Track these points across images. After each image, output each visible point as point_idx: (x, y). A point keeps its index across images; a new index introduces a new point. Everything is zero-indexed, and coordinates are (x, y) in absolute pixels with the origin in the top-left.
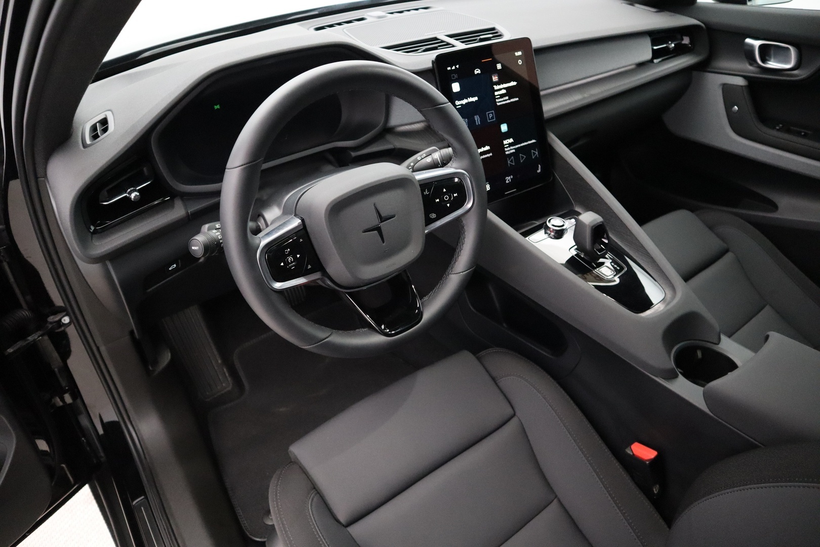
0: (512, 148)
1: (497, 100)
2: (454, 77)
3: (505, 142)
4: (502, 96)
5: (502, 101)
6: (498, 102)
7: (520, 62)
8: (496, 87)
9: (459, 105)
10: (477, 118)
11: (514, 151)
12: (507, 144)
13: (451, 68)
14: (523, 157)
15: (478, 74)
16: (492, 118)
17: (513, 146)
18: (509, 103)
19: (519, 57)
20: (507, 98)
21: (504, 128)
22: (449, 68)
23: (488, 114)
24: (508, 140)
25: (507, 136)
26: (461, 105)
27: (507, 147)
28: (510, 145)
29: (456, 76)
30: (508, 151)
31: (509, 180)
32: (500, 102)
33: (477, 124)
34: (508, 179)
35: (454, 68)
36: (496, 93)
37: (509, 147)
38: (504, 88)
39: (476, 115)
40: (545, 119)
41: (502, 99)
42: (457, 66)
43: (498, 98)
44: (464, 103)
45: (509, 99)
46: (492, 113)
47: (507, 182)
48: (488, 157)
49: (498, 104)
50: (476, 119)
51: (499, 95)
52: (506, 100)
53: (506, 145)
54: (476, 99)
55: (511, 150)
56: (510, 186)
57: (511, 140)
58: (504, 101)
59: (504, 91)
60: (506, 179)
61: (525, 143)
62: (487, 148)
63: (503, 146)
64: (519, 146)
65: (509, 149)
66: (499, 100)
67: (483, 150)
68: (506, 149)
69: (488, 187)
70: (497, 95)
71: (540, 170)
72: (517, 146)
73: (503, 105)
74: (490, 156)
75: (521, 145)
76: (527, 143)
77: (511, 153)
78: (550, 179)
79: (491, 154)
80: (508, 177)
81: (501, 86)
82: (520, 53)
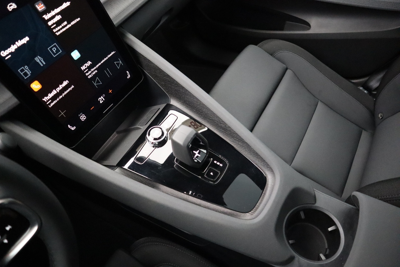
0: (92, 70)
1: (54, 31)
3: (83, 68)
4: (58, 23)
5: (61, 29)
6: (57, 32)
8: (46, 17)
9: (7, 55)
10: (39, 60)
11: (96, 71)
12: (86, 69)
14: (108, 73)
16: (58, 51)
17: (93, 67)
18: (70, 27)
20: (65, 23)
21: (76, 55)
23: (51, 49)
24: (86, 64)
25: (82, 61)
26: (10, 54)
27: (87, 72)
28: (89, 68)
30: (90, 74)
31: (102, 100)
32: (59, 30)
33: (42, 65)
34: (101, 99)
36: (50, 23)
37: (89, 70)
38: (58, 14)
39: (36, 56)
40: (116, 26)
41: (61, 27)
43: (55, 28)
44: (13, 51)
45: (69, 23)
46: (55, 46)
47: (101, 102)
48: (70, 91)
49: (58, 34)
50: (38, 61)
51: (54, 24)
52: (66, 26)
53: (85, 70)
54: (27, 39)
55: (93, 72)
56: (106, 104)
57: (89, 63)
58: (63, 27)
59: (58, 18)
60: (99, 100)
61: (105, 59)
62: (65, 83)
63: (82, 72)
64: (100, 64)
65: (90, 72)
66: (57, 29)
67: (61, 87)
68: (87, 74)
69: (83, 118)
70: (52, 25)
71: (129, 76)
72: (98, 66)
73: (63, 32)
74: (73, 89)
75: (102, 62)
76: (107, 58)
77: (94, 75)
78: (142, 78)
79: (73, 87)
80: (101, 97)
81: (53, 13)
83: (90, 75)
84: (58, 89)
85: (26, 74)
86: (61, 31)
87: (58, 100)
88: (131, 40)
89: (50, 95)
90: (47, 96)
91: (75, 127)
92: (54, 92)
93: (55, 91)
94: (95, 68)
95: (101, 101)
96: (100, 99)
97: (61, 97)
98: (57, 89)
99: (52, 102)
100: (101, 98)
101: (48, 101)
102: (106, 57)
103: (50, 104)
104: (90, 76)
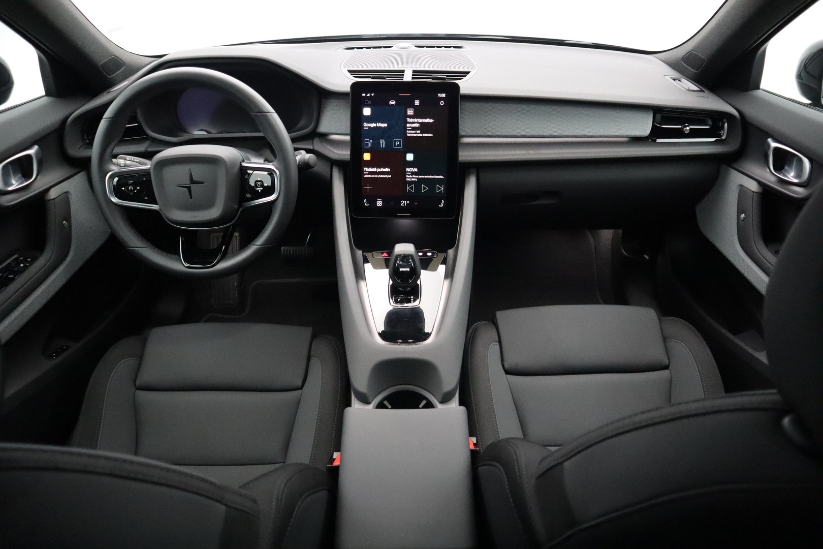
0: (414, 176)
1: (407, 131)
2: (367, 102)
3: (408, 170)
4: (414, 129)
5: (413, 133)
6: (409, 133)
7: (442, 103)
8: (409, 120)
9: (367, 127)
10: (383, 143)
11: (416, 180)
12: (409, 172)
13: (366, 95)
14: (424, 189)
15: (392, 105)
16: (399, 145)
17: (416, 175)
18: (421, 136)
19: (442, 99)
20: (419, 132)
21: (410, 157)
22: (364, 95)
23: (395, 141)
24: (412, 169)
25: (411, 164)
26: (369, 127)
27: (409, 175)
28: (413, 173)
29: (369, 102)
30: (410, 178)
32: (411, 133)
33: (381, 147)
34: (404, 203)
35: (369, 95)
36: (408, 125)
37: (412, 175)
38: (418, 123)
39: (382, 139)
41: (414, 132)
42: (373, 95)
43: (409, 130)
44: (372, 126)
45: (421, 133)
46: (400, 141)
47: (402, 205)
48: (386, 178)
49: (408, 135)
50: (381, 143)
51: (411, 127)
52: (418, 133)
53: (408, 172)
54: (386, 125)
55: (413, 178)
56: (405, 209)
57: (416, 170)
58: (415, 133)
59: (417, 125)
60: (401, 202)
61: (431, 177)
62: (387, 170)
63: (405, 173)
64: (423, 177)
65: (410, 176)
66: (410, 132)
67: (382, 170)
68: (407, 176)
69: (379, 203)
70: (409, 127)
71: (442, 205)
72: (421, 177)
73: (413, 136)
74: (389, 177)
75: (426, 177)
76: (433, 177)
77: (412, 181)
78: (453, 217)
79: (390, 176)
80: (405, 201)
81: (416, 120)
82: (444, 95)
83: (409, 178)
84: (379, 170)
85: (367, 145)
86: (412, 135)
87: (373, 176)
89: (371, 170)
90: (368, 168)
91: (368, 205)
92: (375, 170)
94: (417, 177)
97: (376, 176)
99: (368, 174)
101: (366, 172)
102: (432, 176)
103: (366, 174)
104: (409, 179)
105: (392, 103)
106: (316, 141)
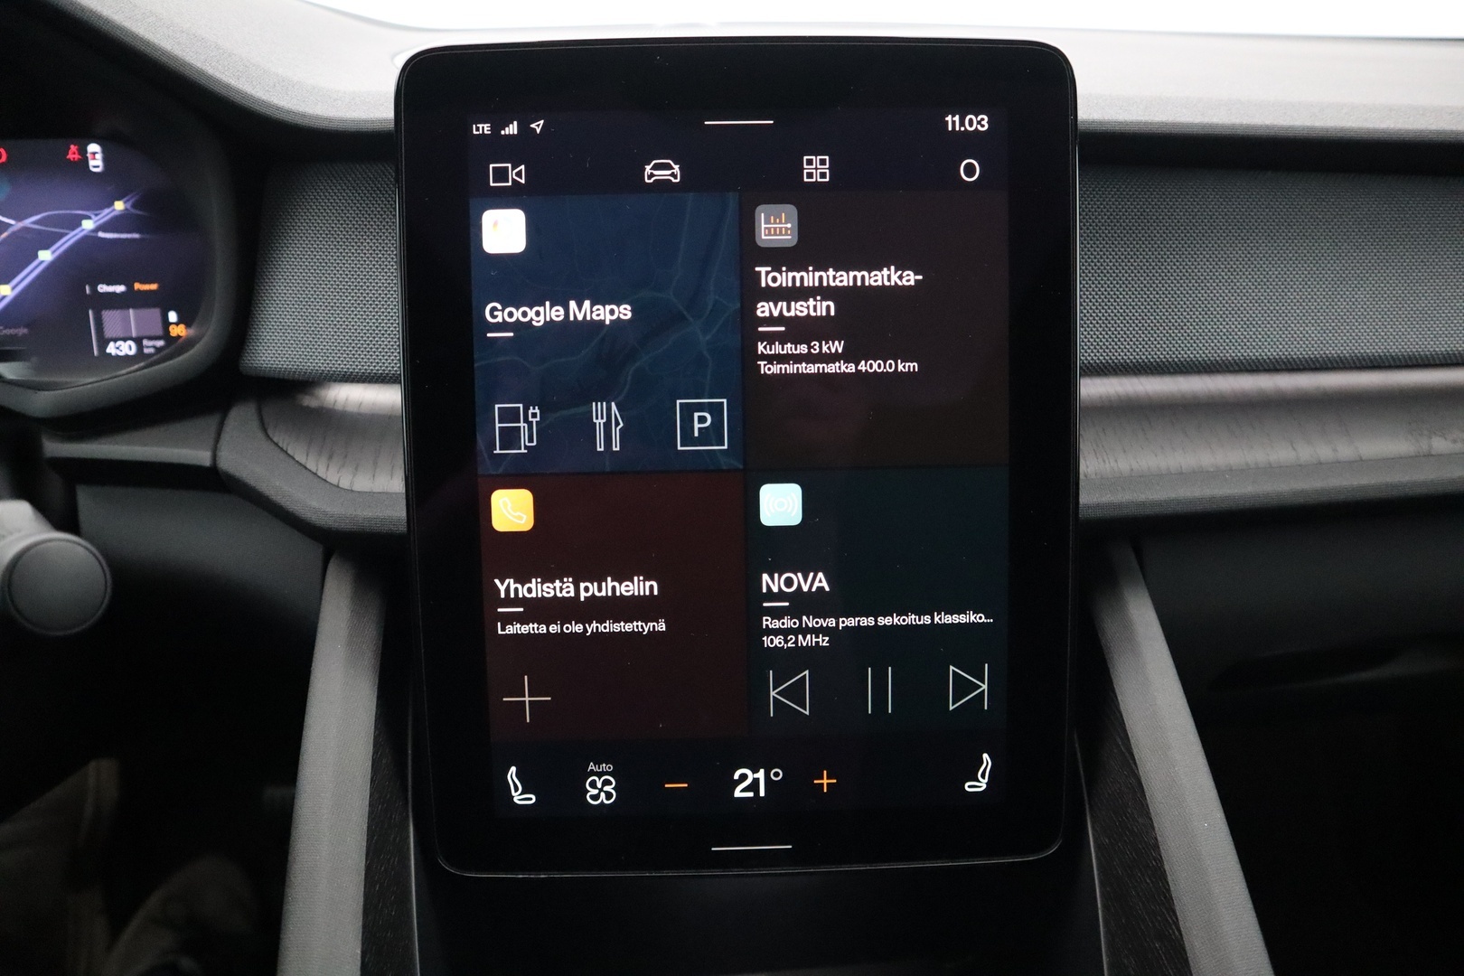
0: (810, 622)
1: (761, 348)
2: (501, 175)
3: (771, 582)
4: (800, 330)
5: (798, 359)
6: (771, 359)
7: (970, 170)
8: (767, 276)
9: (503, 326)
10: (606, 419)
11: (824, 641)
12: (781, 596)
13: (496, 128)
14: (878, 690)
15: (662, 185)
16: (712, 435)
17: (824, 615)
18: (845, 378)
19: (970, 143)
20: (837, 347)
21: (781, 504)
22: (485, 128)
23: (688, 411)
24: (797, 578)
25: (788, 549)
26: (517, 326)
27: (777, 614)
28: (801, 604)
29: (517, 174)
30: (785, 633)
31: (754, 786)
32: (783, 360)
33: (601, 448)
34: (749, 782)
35: (512, 129)
36: (764, 309)
37: (794, 612)
38: (824, 292)
39: (604, 397)
41: (803, 349)
42: (537, 126)
43: (771, 339)
44: (539, 322)
45: (846, 356)
46: (716, 410)
47: (738, 793)
48: (635, 635)
49: (765, 368)
50: (600, 422)
51: (781, 320)
52: (830, 359)
53: (771, 596)
54: (625, 312)
55: (805, 631)
56: (751, 819)
57: (821, 582)
58: (809, 358)
59: (821, 308)
60: (736, 776)
61: (912, 619)
62: (637, 587)
63: (754, 602)
64: (867, 622)
65: (788, 623)
66: (777, 349)
67: (609, 587)
68: (767, 622)
69: (601, 790)
70: (770, 321)
71: (982, 785)
72: (851, 622)
73: (799, 377)
74: (653, 633)
75: (884, 621)
76: (926, 620)
77: (798, 649)
78: (1048, 846)
79: (661, 626)
80: (755, 771)
81: (810, 278)
82: (979, 123)
83: (778, 633)
84: (589, 590)
85: (510, 438)
86: (791, 369)
87: (554, 629)
88: (1127, 626)
89: (537, 589)
90: (523, 580)
91: (532, 799)
92: (563, 589)
93: (572, 589)
94: (831, 622)
95: (743, 791)
96: (744, 777)
97: (575, 628)
98: (582, 585)
99: (523, 619)
100: (756, 776)
101: (508, 602)
102: (920, 614)
103: (509, 619)
104: (778, 641)
105: (662, 174)
106: (241, 418)
